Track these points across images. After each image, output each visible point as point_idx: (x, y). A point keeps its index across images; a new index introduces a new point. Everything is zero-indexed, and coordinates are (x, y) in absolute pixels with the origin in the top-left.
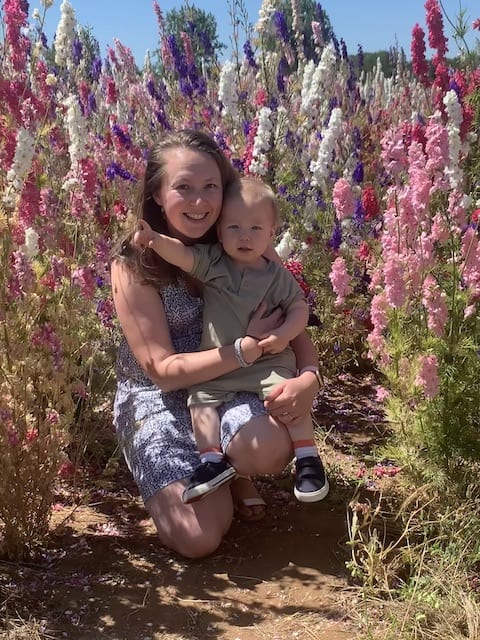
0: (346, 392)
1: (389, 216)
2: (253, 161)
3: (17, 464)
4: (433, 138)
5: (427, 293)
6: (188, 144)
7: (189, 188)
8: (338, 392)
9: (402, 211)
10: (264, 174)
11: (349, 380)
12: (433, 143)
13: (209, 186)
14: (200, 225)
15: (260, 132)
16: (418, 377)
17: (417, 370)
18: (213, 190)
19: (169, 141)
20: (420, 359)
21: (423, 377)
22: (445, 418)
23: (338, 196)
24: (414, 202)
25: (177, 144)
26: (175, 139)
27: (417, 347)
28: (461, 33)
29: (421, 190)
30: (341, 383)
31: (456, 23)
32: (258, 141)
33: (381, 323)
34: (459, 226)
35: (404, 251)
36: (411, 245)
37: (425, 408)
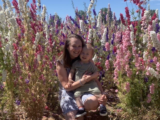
0: (112, 93)
1: (118, 51)
2: (88, 40)
3: (35, 106)
4: (127, 34)
5: (127, 68)
6: (75, 37)
7: (75, 46)
8: (110, 93)
9: (120, 50)
10: (90, 43)
11: (113, 90)
12: (127, 35)
13: (80, 46)
14: (77, 54)
15: (89, 34)
16: (125, 87)
17: (125, 86)
18: (80, 47)
19: (71, 36)
20: (125, 83)
21: (126, 87)
22: (132, 97)
23: (106, 46)
24: (124, 48)
25: (73, 37)
26: (72, 36)
27: (125, 80)
28: (133, 14)
29: (125, 45)
30: (111, 91)
31: (132, 11)
32: (89, 36)
33: (117, 75)
34: (135, 54)
35: (121, 59)
36: (123, 57)
37: (127, 95)
